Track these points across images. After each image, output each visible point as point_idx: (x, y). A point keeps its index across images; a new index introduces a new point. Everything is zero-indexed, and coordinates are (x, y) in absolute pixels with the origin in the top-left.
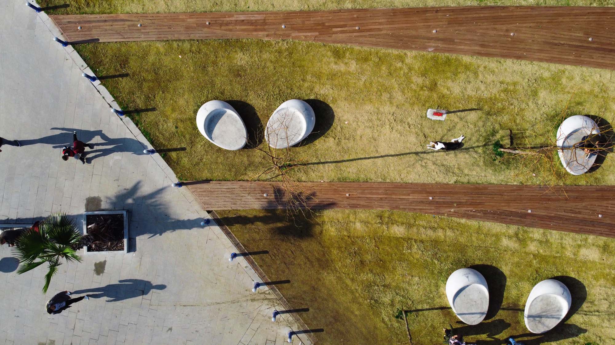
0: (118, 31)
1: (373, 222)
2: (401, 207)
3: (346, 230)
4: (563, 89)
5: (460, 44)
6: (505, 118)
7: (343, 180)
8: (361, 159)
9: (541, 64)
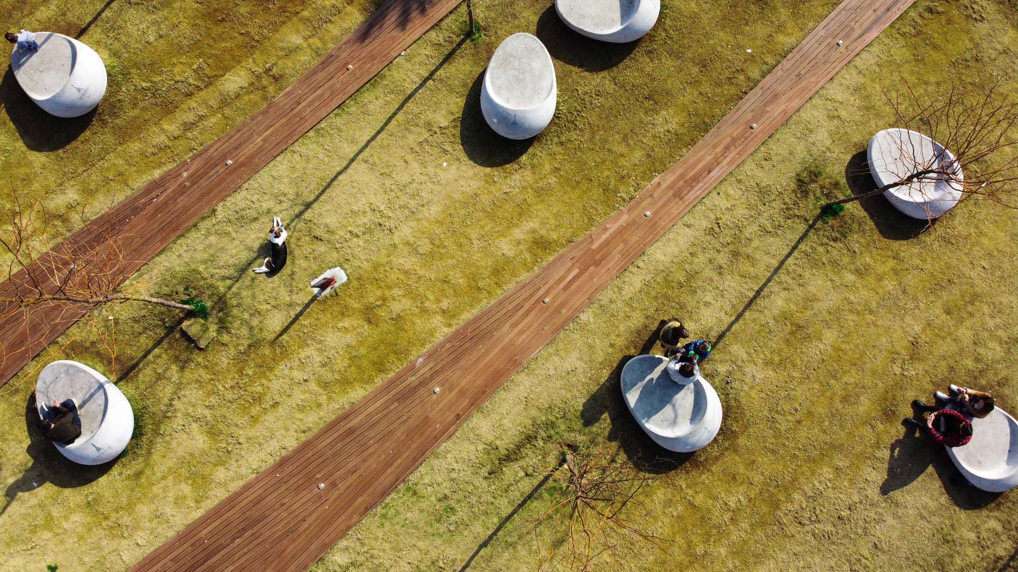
0: (859, 10)
1: (280, 63)
2: (260, 117)
3: (308, 20)
4: (176, 475)
5: (386, 406)
6: (224, 359)
7: (376, 81)
8: (378, 133)
9: (241, 483)
